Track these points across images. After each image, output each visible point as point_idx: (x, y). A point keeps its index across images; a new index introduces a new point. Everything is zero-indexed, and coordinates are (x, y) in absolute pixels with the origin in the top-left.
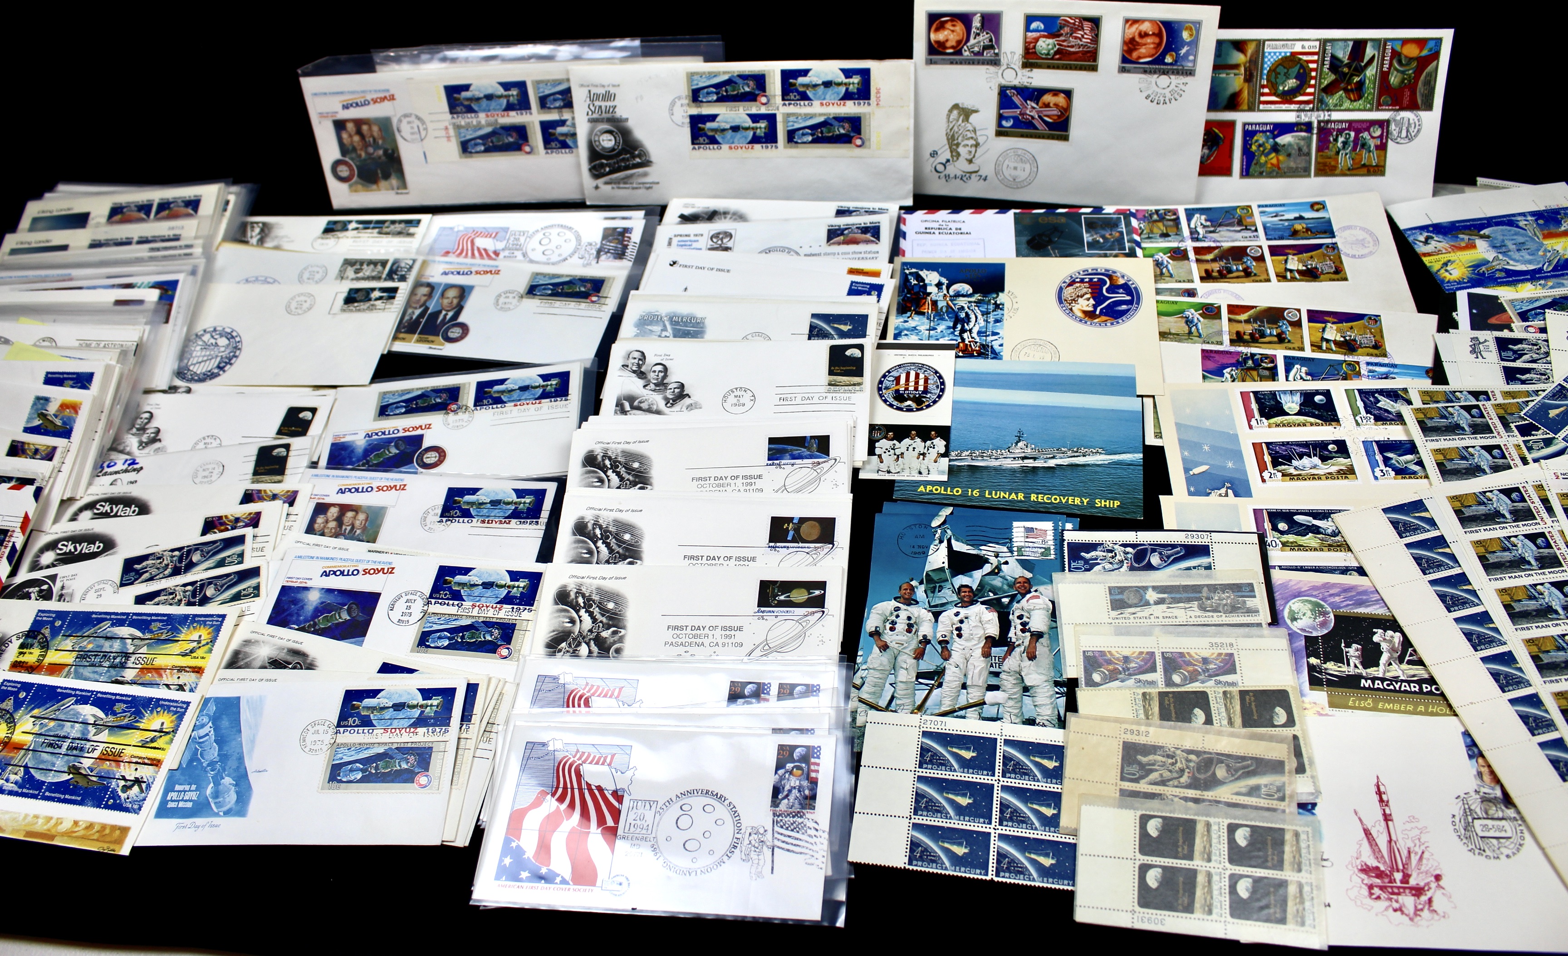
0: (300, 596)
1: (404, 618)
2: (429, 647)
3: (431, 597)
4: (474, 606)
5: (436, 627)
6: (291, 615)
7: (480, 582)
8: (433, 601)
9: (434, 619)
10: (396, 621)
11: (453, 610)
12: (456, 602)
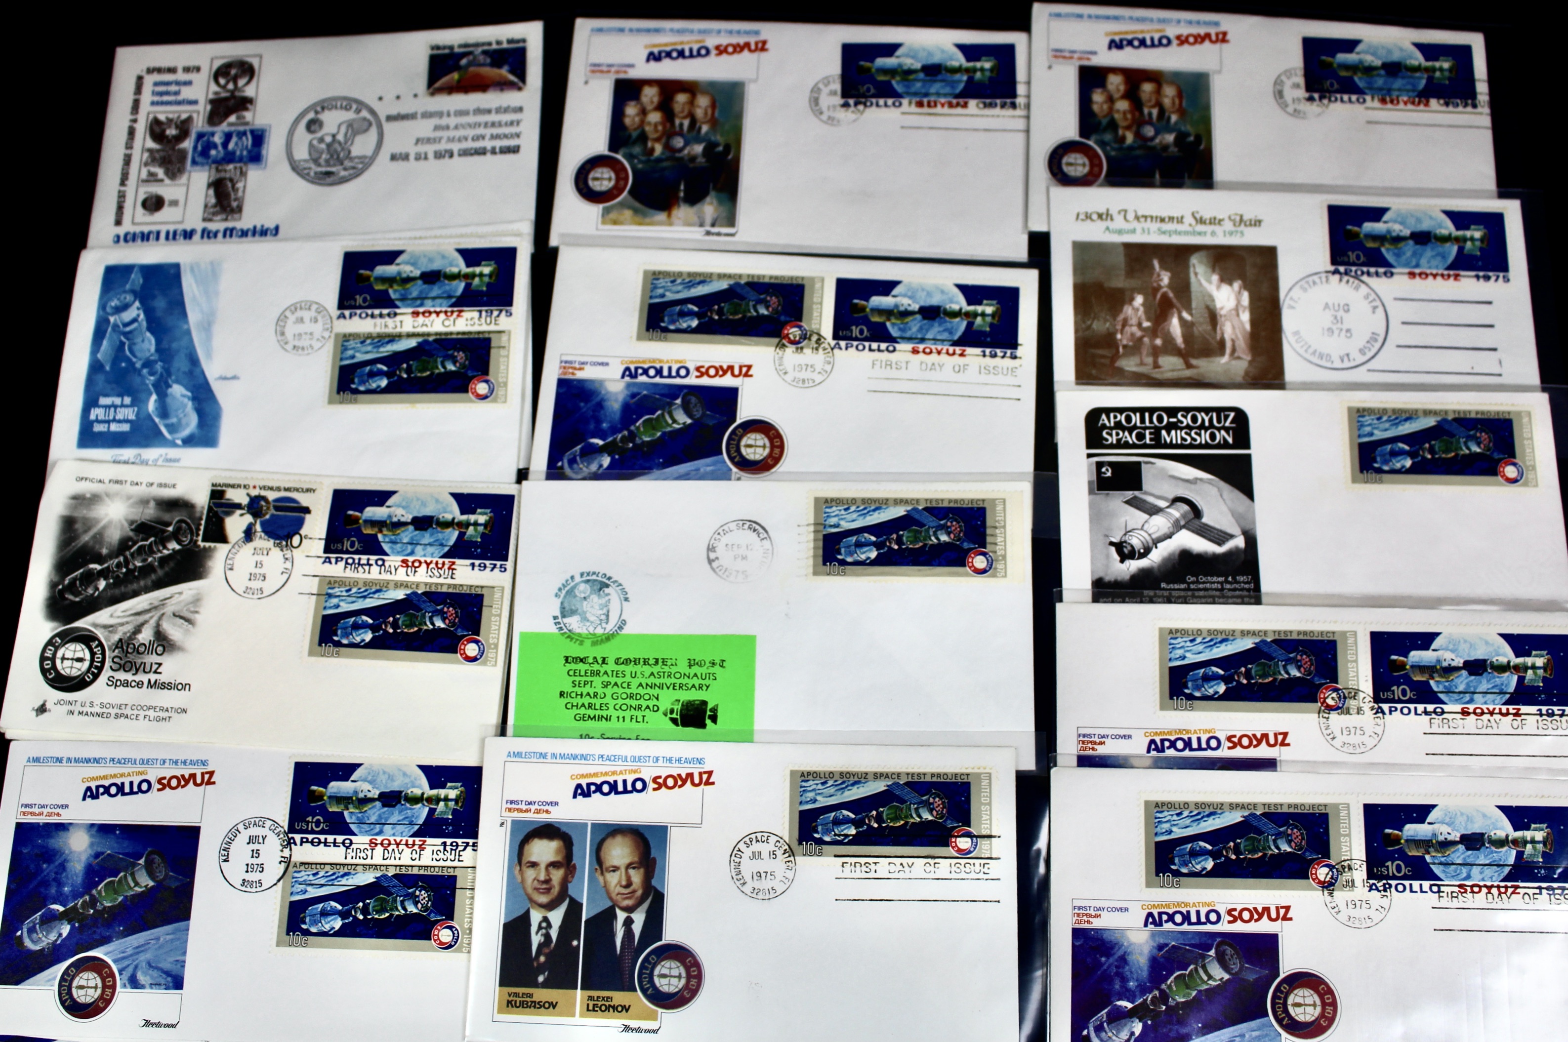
0: (55, 842)
1: (251, 877)
2: (307, 933)
3: (292, 829)
4: (373, 844)
5: (313, 893)
6: (45, 883)
7: (375, 793)
8: (297, 837)
9: (304, 875)
10: (238, 884)
11: (335, 855)
12: (340, 838)
